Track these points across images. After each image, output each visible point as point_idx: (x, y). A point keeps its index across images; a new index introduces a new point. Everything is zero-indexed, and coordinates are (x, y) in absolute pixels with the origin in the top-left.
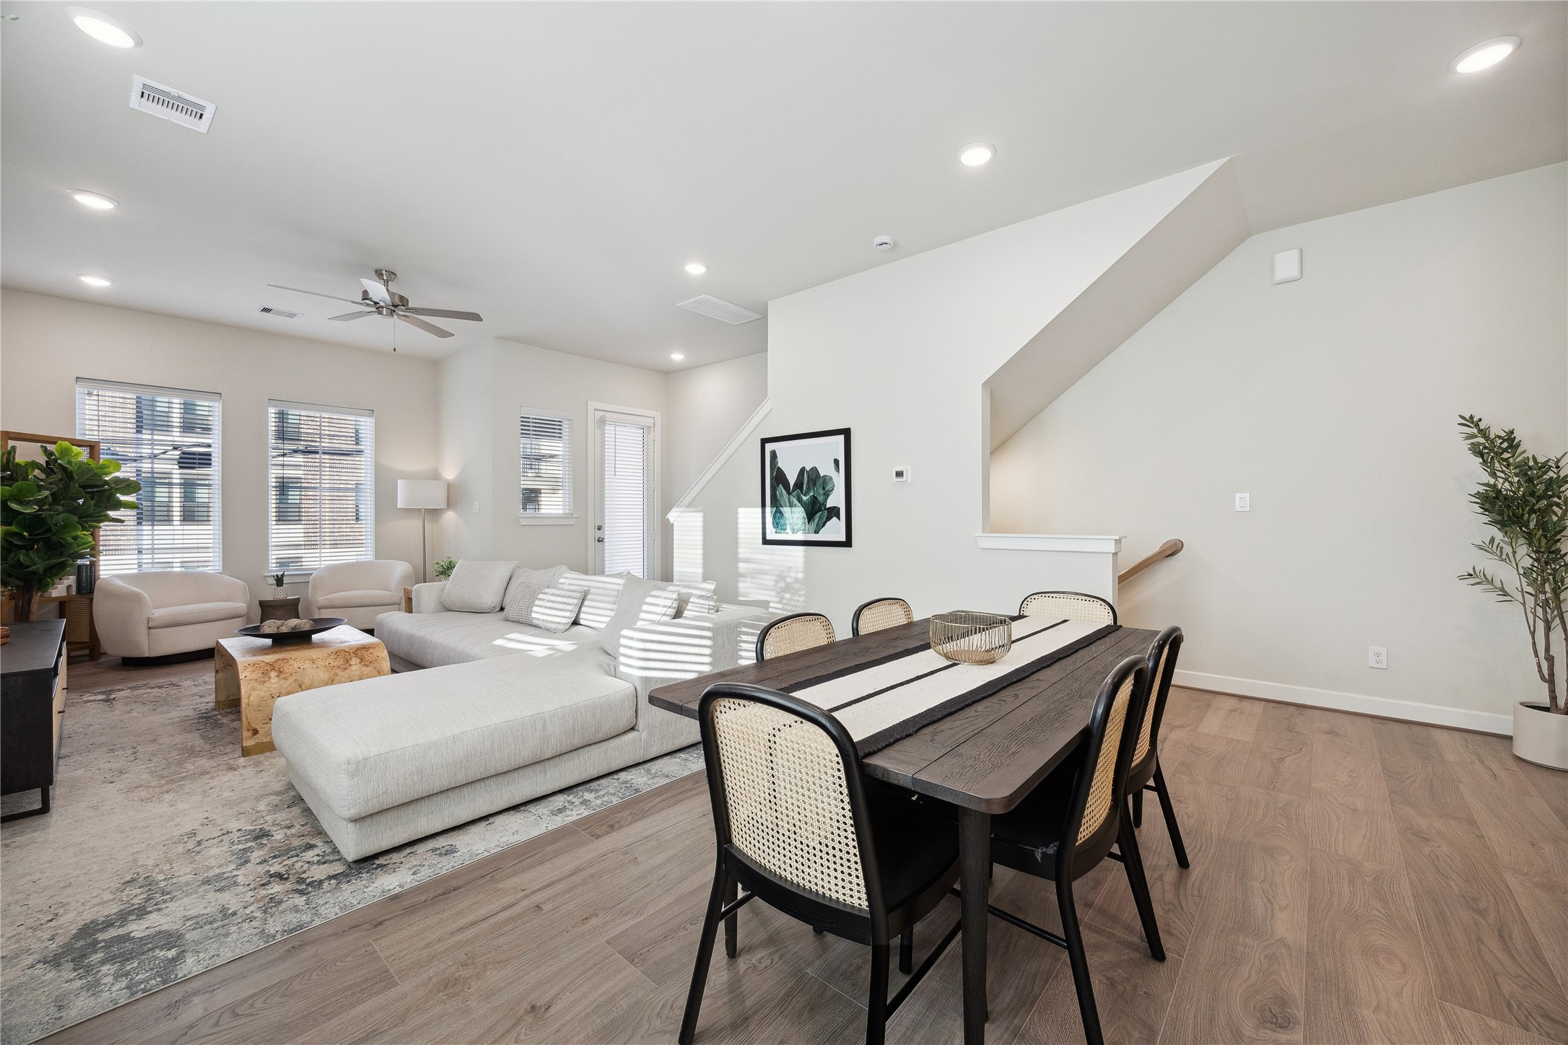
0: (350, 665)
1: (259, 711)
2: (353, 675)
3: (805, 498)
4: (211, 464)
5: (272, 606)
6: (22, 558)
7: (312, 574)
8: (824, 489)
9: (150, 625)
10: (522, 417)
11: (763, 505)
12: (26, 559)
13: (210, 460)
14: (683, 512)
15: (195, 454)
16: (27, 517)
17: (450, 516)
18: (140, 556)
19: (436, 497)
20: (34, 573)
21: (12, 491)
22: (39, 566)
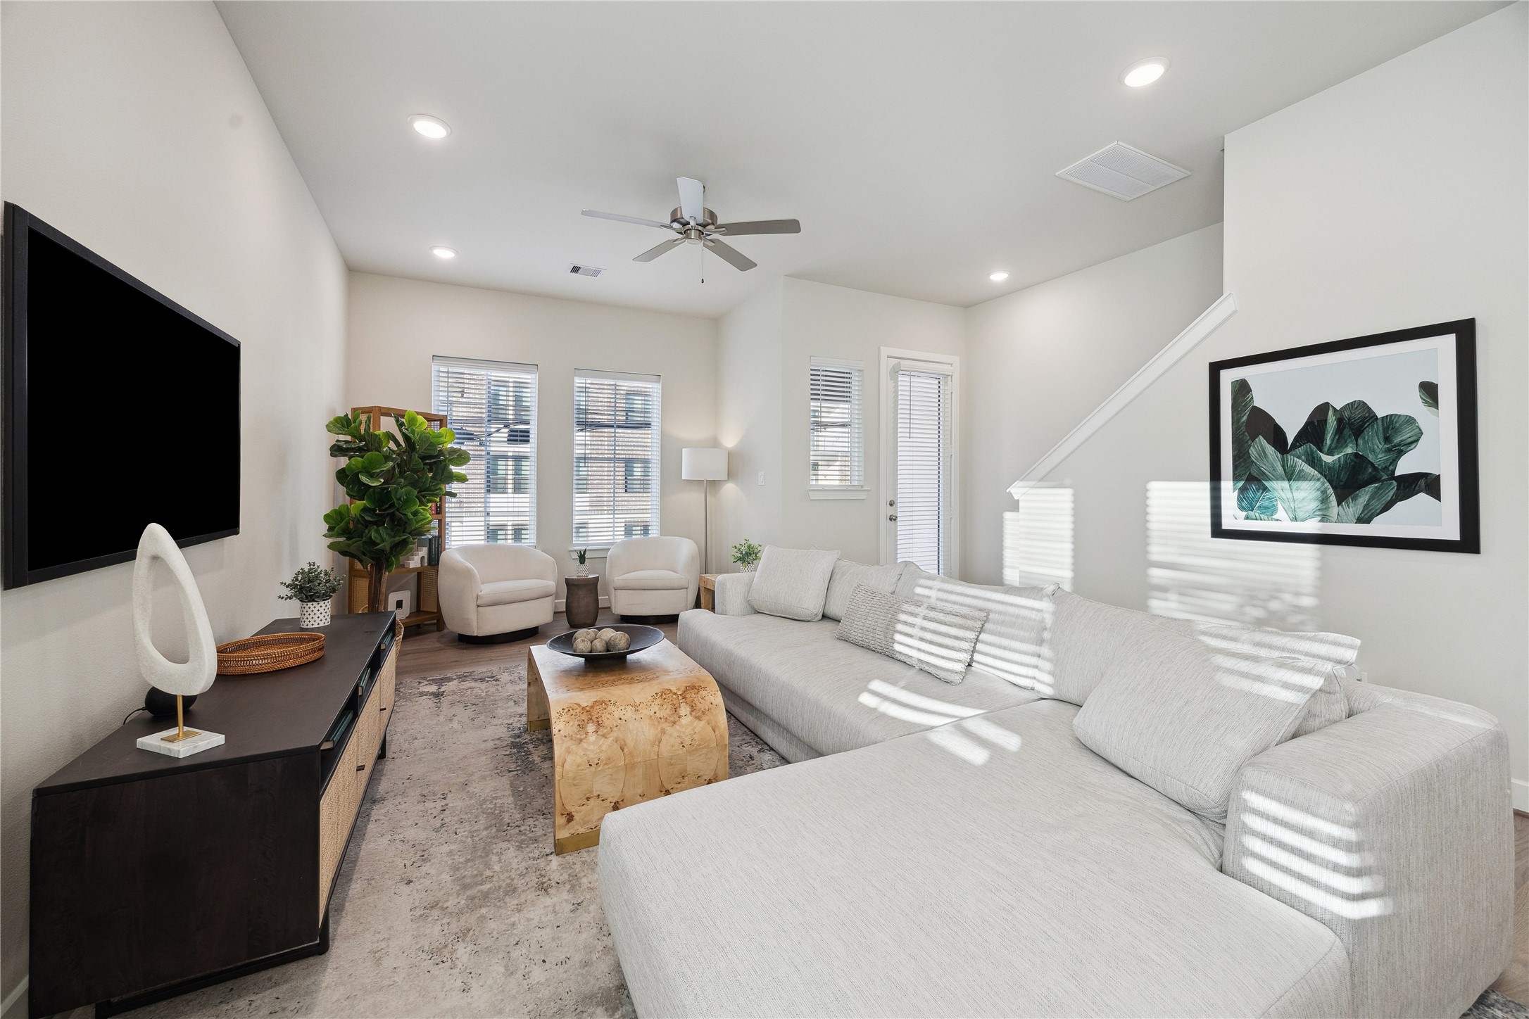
0: (680, 717)
1: (575, 785)
2: (684, 733)
3: (1327, 459)
4: (528, 441)
5: (575, 585)
6: (373, 535)
7: (609, 549)
8: (1387, 439)
9: (479, 603)
10: (811, 370)
11: (1216, 476)
12: (377, 536)
13: (529, 436)
14: (1033, 487)
15: (517, 431)
16: (378, 490)
17: (730, 489)
18: (488, 518)
19: (717, 468)
20: (382, 551)
21: (364, 462)
22: (386, 545)
